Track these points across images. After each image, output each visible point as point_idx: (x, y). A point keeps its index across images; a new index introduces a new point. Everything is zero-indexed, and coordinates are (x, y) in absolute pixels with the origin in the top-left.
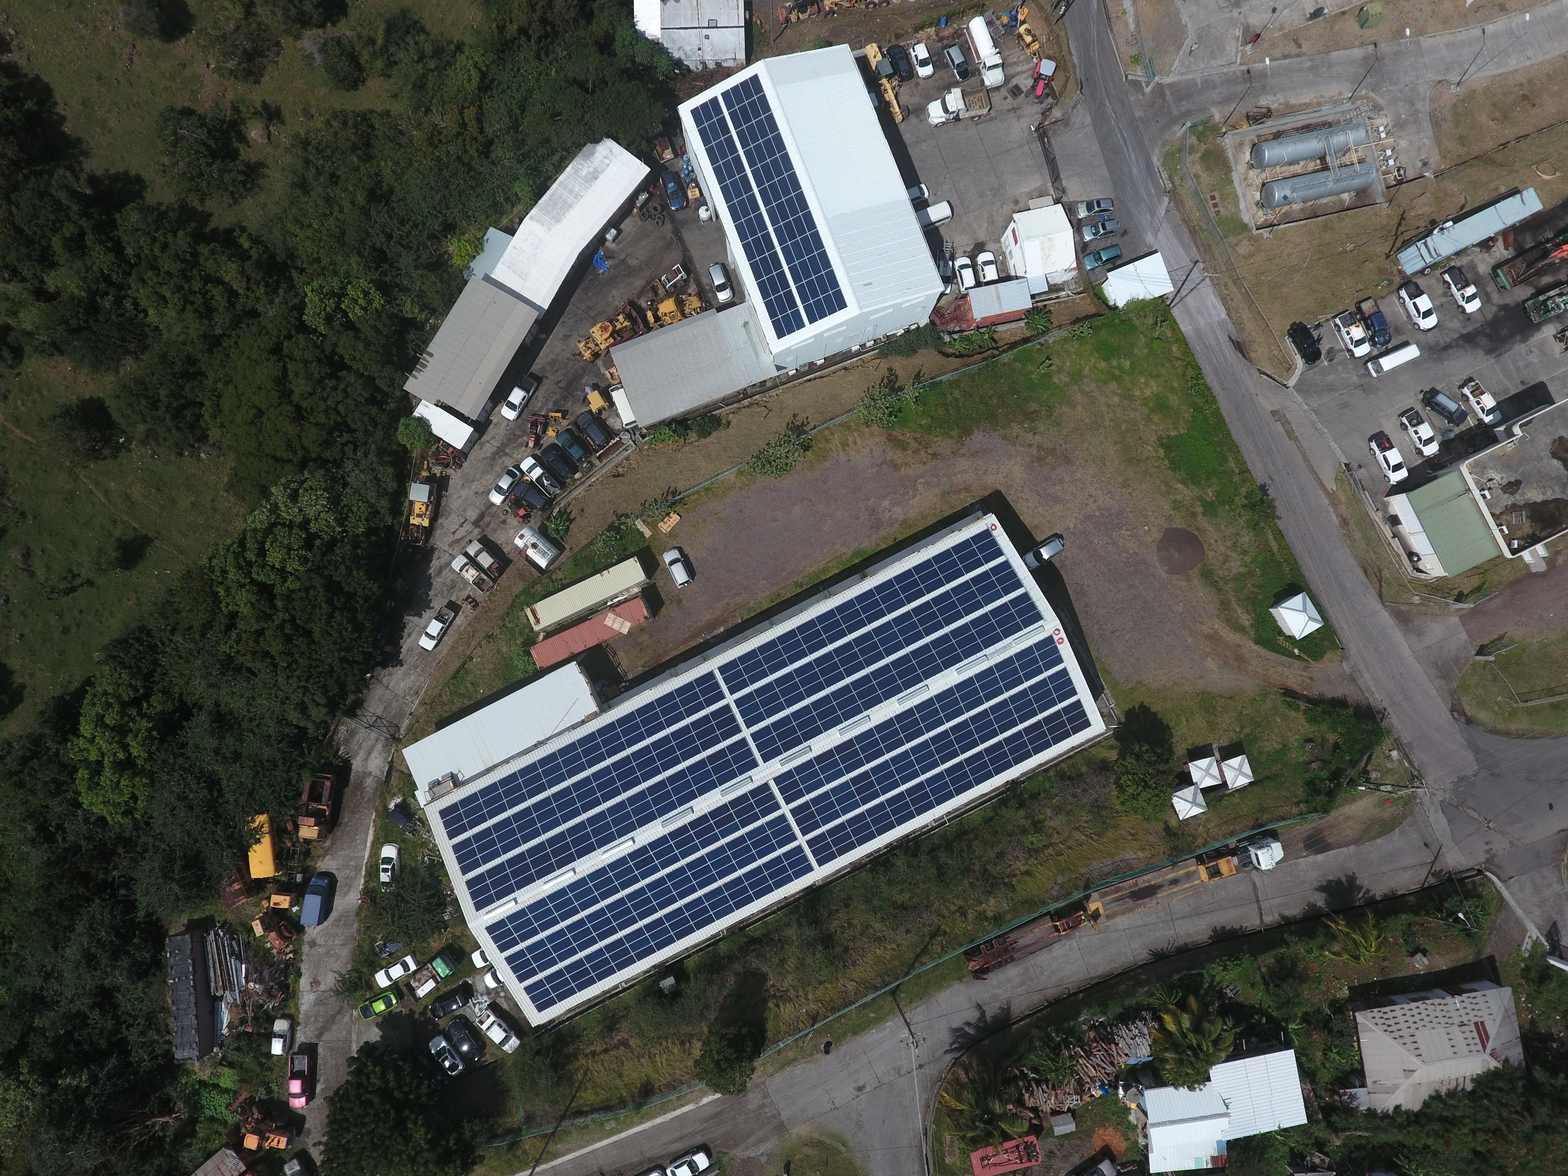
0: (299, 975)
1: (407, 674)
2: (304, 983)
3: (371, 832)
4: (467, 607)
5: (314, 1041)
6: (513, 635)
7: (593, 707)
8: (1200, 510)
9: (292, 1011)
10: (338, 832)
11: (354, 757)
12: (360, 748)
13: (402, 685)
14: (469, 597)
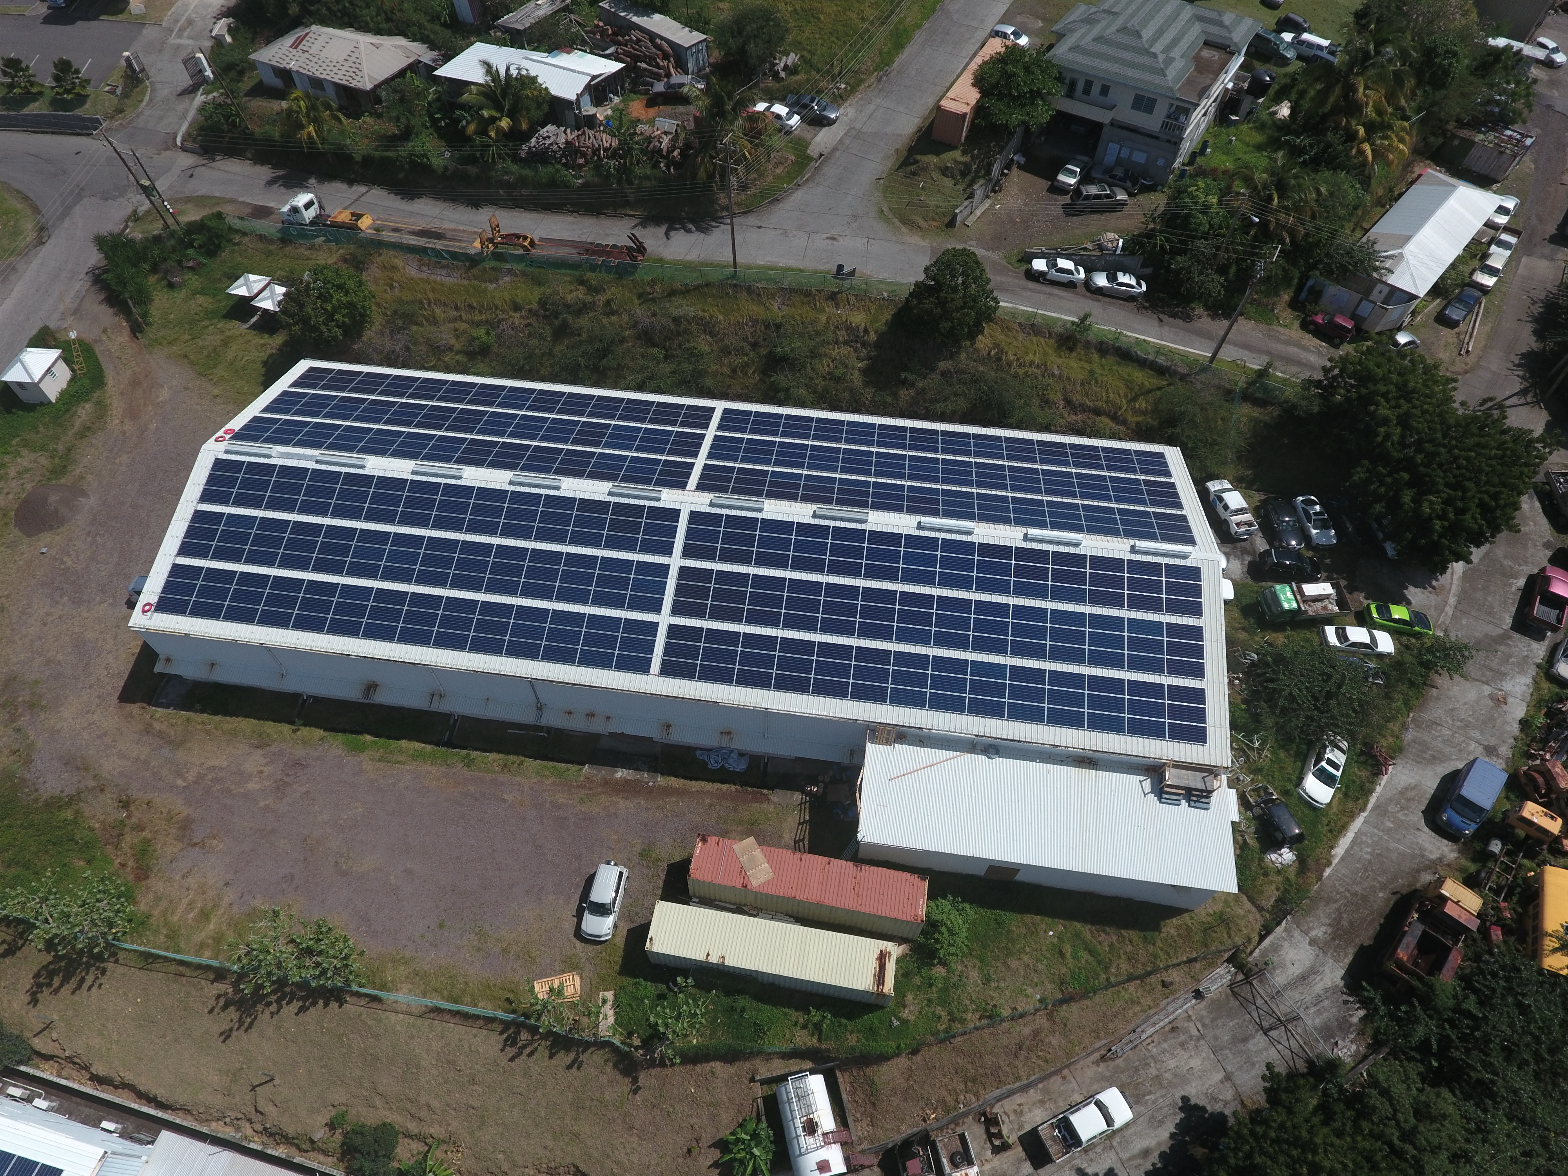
0: (1524, 724)
1: (1182, 1078)
2: (1518, 710)
3: (1339, 851)
4: (1010, 1132)
5: (1516, 636)
6: (944, 990)
7: (873, 752)
9: (1545, 685)
10: (1402, 884)
11: (1334, 989)
12: (1318, 1000)
13: (1196, 1063)
14: (997, 1150)
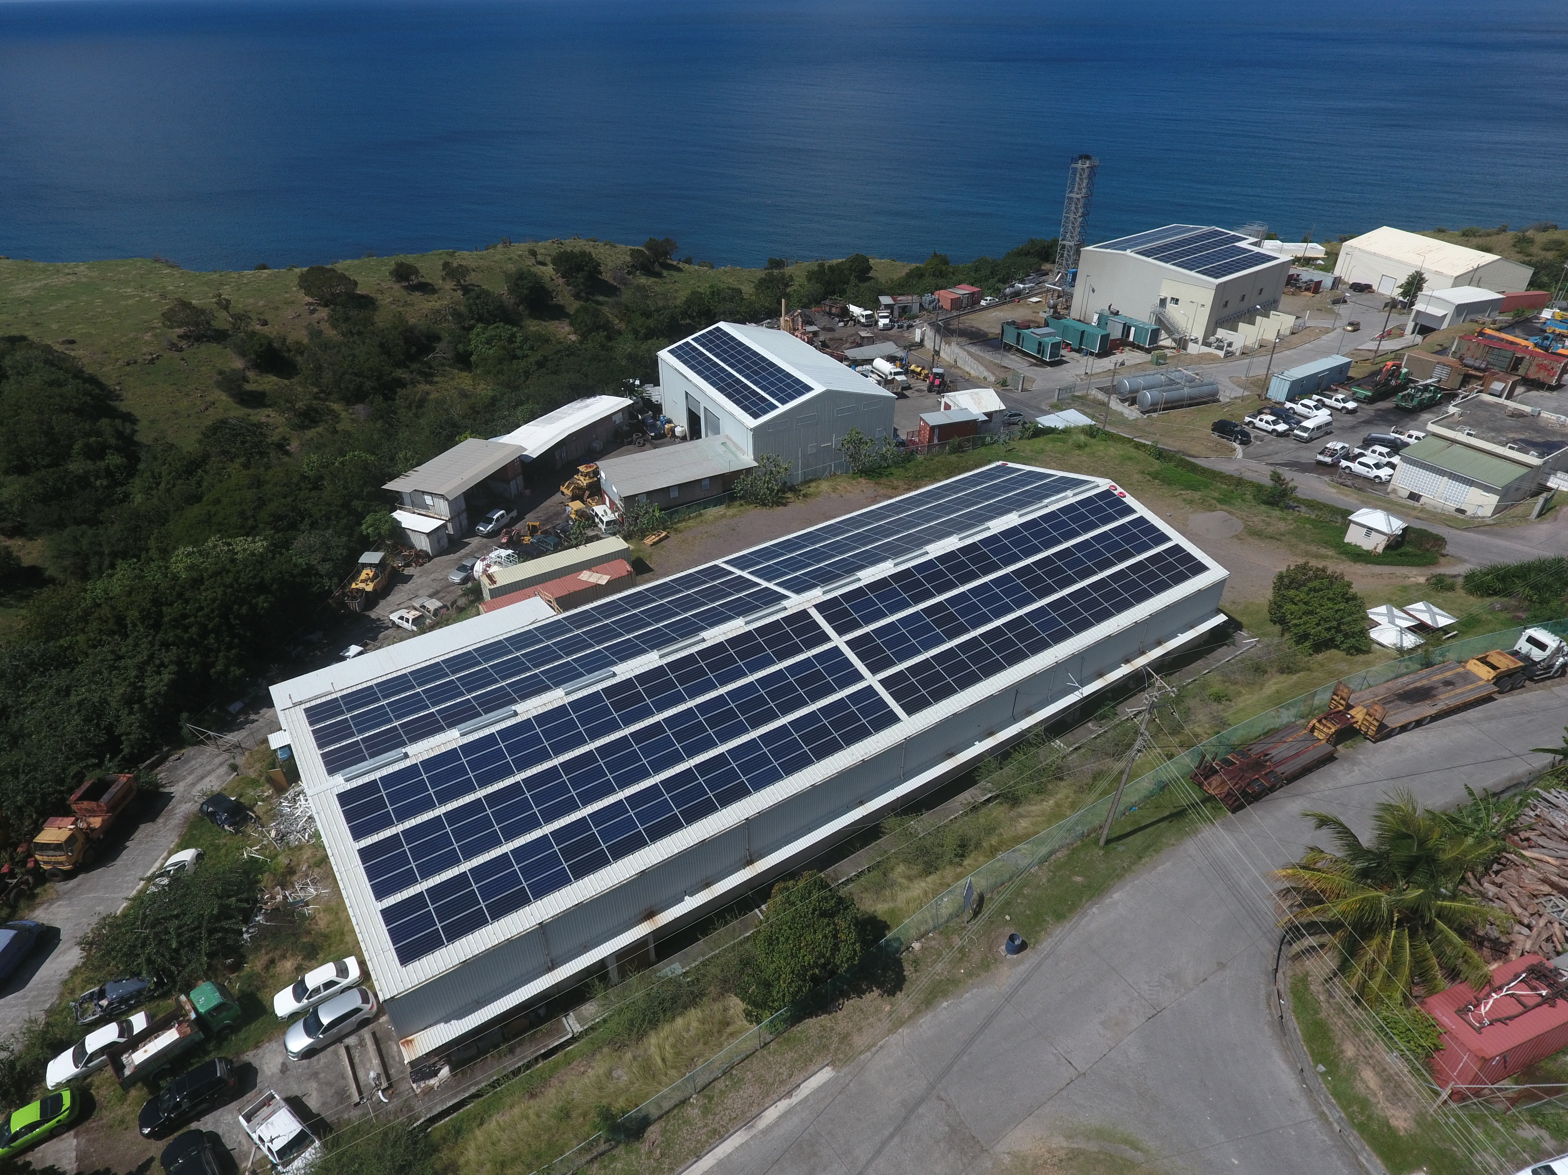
8: (1214, 502)
11: (177, 782)
